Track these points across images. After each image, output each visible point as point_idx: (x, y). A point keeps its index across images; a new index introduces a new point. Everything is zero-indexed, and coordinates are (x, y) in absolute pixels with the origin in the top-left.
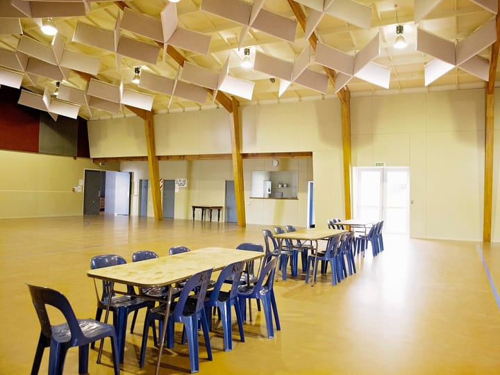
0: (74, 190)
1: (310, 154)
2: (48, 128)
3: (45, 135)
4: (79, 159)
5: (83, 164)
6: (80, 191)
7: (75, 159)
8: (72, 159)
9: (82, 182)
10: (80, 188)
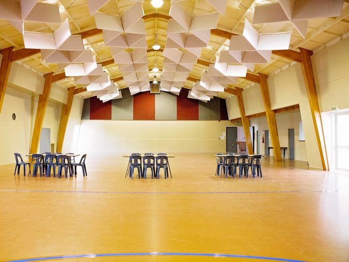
0: (220, 139)
1: (297, 106)
2: (203, 107)
3: (201, 110)
4: (222, 121)
5: (225, 124)
6: (223, 139)
7: (219, 121)
8: (218, 121)
9: (224, 134)
10: (223, 137)
